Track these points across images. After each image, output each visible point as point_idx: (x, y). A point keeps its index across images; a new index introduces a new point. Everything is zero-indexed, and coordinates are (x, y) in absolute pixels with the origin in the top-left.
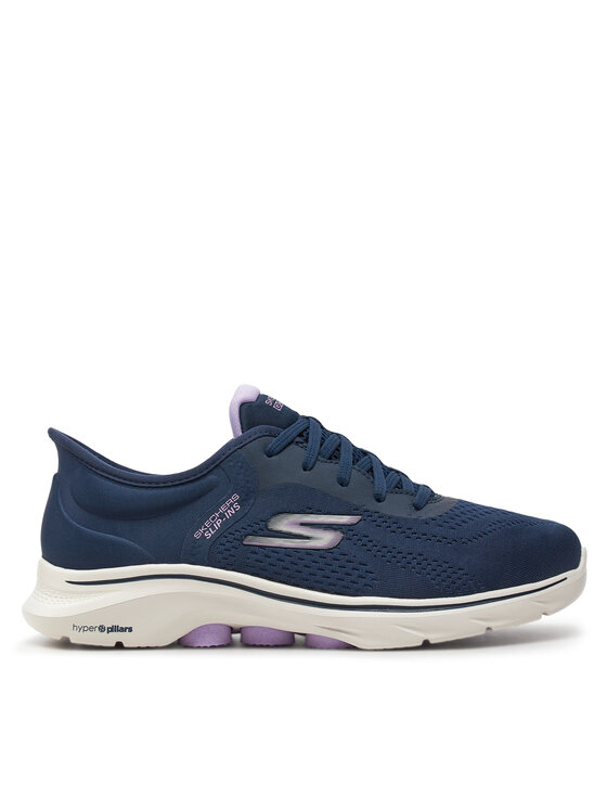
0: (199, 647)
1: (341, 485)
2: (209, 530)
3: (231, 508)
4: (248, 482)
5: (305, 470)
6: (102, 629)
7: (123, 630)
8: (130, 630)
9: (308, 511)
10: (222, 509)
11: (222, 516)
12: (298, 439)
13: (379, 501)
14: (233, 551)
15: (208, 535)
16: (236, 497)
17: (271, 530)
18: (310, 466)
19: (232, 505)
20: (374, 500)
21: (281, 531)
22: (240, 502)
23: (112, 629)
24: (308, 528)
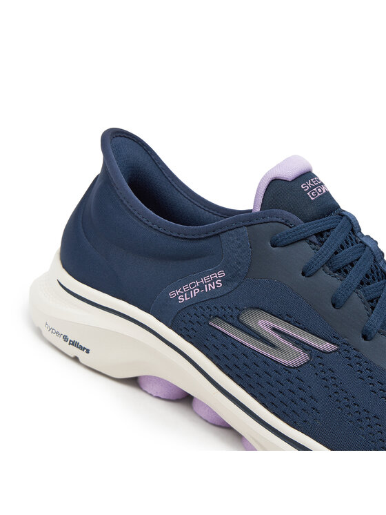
0: (146, 392)
1: (334, 305)
2: (184, 294)
3: (213, 282)
4: (239, 263)
5: (303, 274)
6: (65, 338)
7: (82, 348)
8: (88, 351)
9: (286, 318)
10: (204, 280)
11: (201, 287)
12: (314, 239)
13: (365, 337)
14: (196, 326)
15: (182, 300)
16: (222, 274)
17: (241, 322)
18: (310, 273)
19: (215, 280)
20: (360, 336)
21: (249, 328)
22: (224, 280)
23: (73, 343)
24: (277, 336)
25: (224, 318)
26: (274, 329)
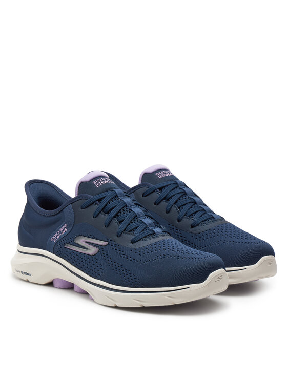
1: (105, 226)
3: (63, 230)
4: (71, 219)
6: (22, 272)
7: (28, 274)
8: (30, 275)
10: (61, 230)
13: (118, 236)
14: (61, 249)
15: (55, 241)
16: (66, 225)
17: (75, 243)
18: (95, 216)
19: (64, 228)
21: (78, 244)
22: (67, 228)
23: (25, 273)
24: (87, 244)
25: (69, 243)
26: (86, 242)
